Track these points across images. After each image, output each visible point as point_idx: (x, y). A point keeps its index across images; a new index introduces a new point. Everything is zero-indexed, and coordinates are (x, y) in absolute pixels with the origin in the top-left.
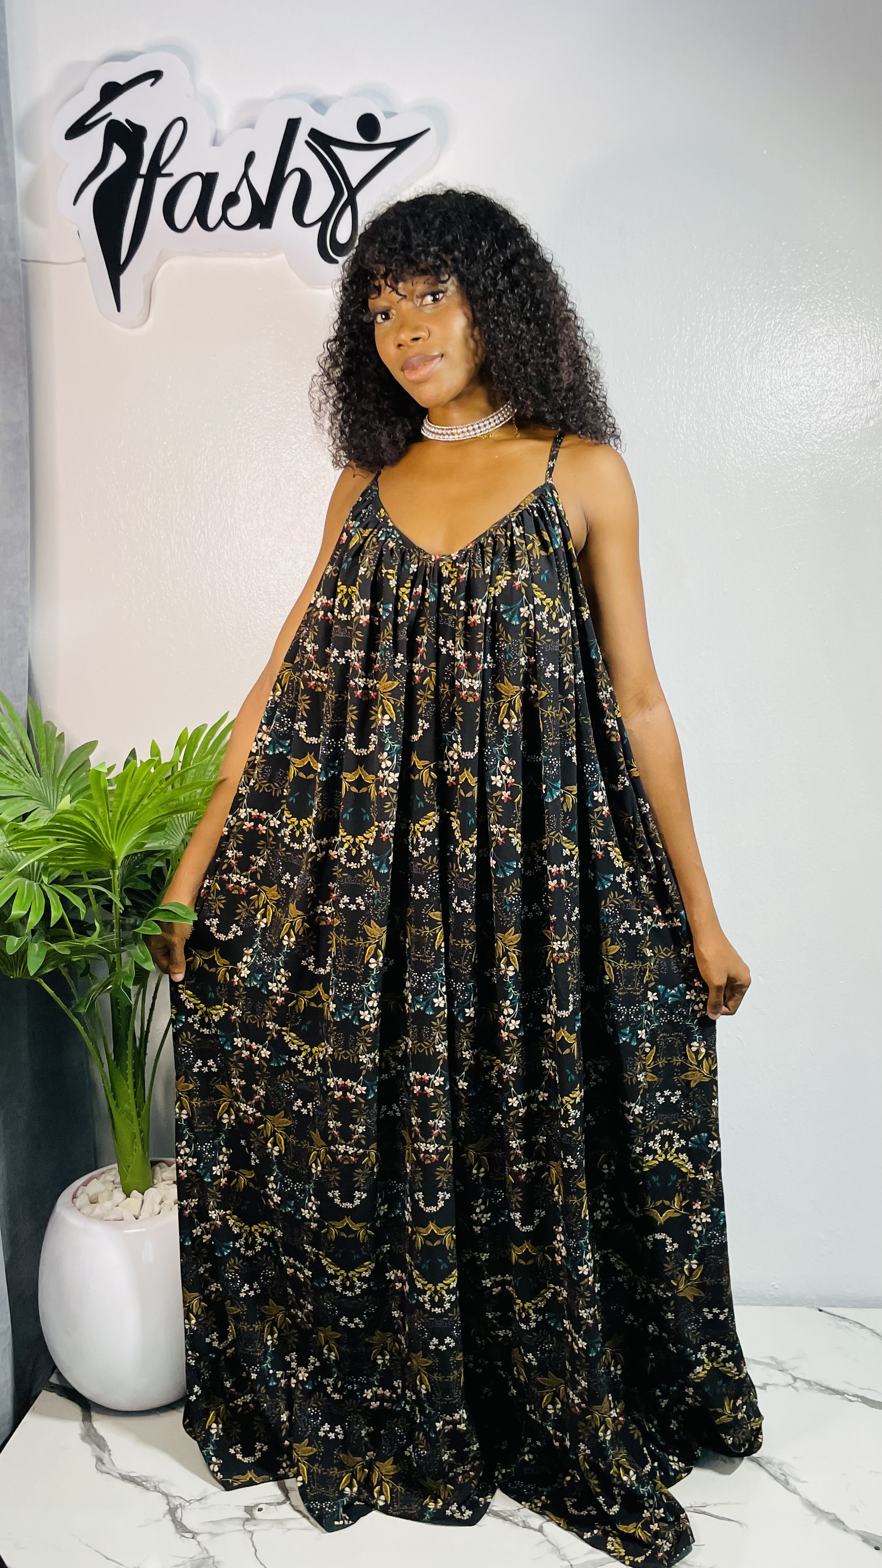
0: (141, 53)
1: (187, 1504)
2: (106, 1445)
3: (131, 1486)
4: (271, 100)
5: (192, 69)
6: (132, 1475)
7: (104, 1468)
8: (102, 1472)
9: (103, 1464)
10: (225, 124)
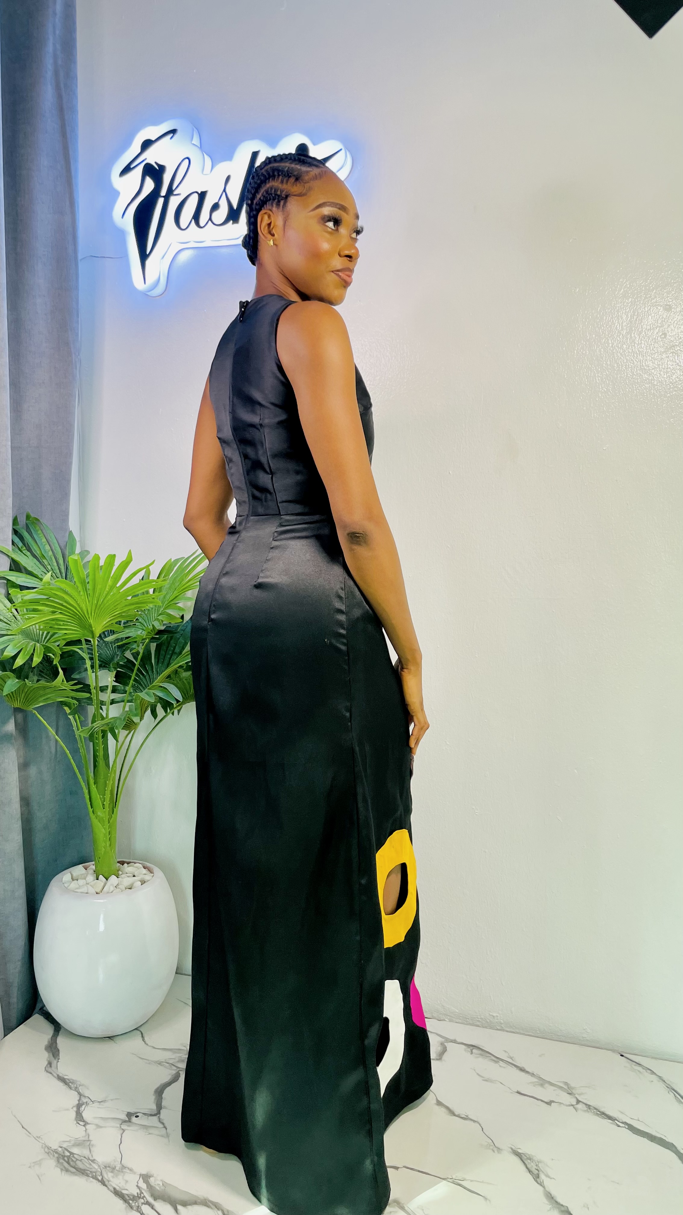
1: (92, 1103)
2: (59, 1055)
3: (61, 1084)
6: (66, 1077)
7: (50, 1070)
8: (47, 1072)
9: (51, 1066)
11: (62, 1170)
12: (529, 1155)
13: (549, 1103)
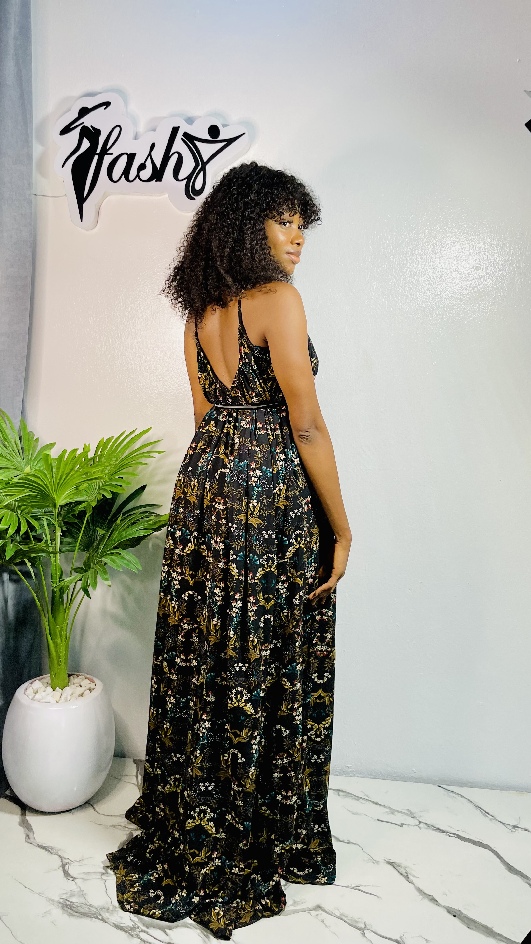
0: (100, 93)
1: (72, 862)
2: (32, 829)
3: (43, 851)
4: (165, 117)
5: (126, 102)
6: (44, 845)
7: (29, 841)
9: (29, 838)
10: (141, 128)
11: (68, 915)
12: (398, 863)
13: (401, 825)
